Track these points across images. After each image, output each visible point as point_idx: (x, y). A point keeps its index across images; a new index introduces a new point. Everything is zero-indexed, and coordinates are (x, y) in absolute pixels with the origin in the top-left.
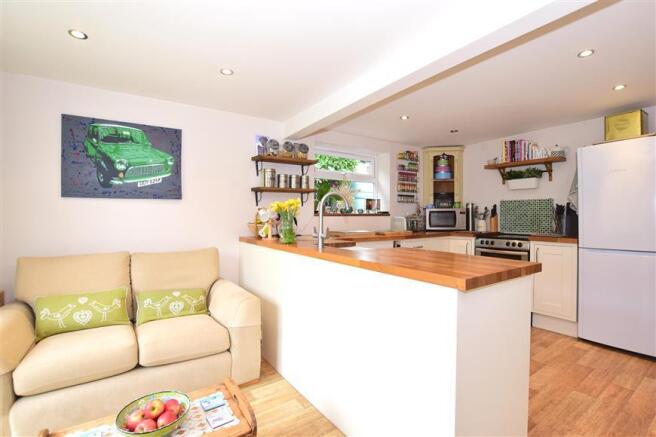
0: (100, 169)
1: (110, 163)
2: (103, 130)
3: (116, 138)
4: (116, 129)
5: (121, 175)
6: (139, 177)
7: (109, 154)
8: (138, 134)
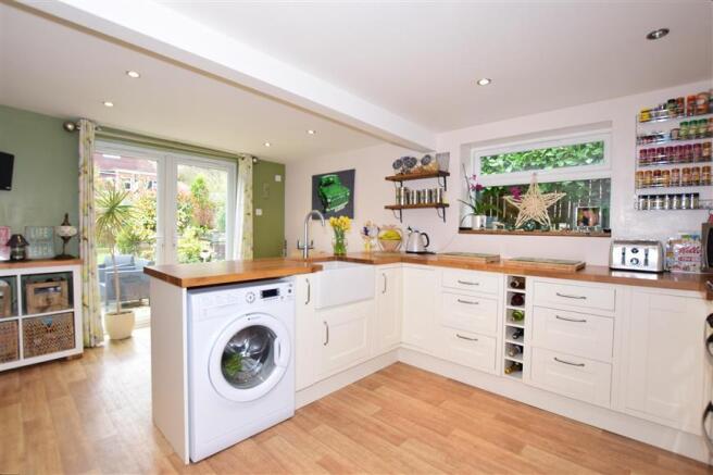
0: (323, 203)
1: (326, 198)
2: (324, 180)
4: (328, 178)
5: (329, 205)
6: (335, 206)
7: (326, 194)
8: (335, 179)
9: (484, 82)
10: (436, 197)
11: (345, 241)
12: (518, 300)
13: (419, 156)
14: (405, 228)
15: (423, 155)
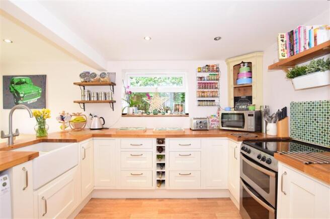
0: (15, 97)
1: (18, 93)
2: (16, 80)
3: (20, 83)
4: (20, 79)
5: (22, 99)
6: (28, 99)
7: (18, 90)
8: (28, 80)
9: (148, 38)
10: (109, 97)
11: (46, 127)
12: (160, 149)
13: (98, 73)
14: (88, 115)
15: (101, 72)
